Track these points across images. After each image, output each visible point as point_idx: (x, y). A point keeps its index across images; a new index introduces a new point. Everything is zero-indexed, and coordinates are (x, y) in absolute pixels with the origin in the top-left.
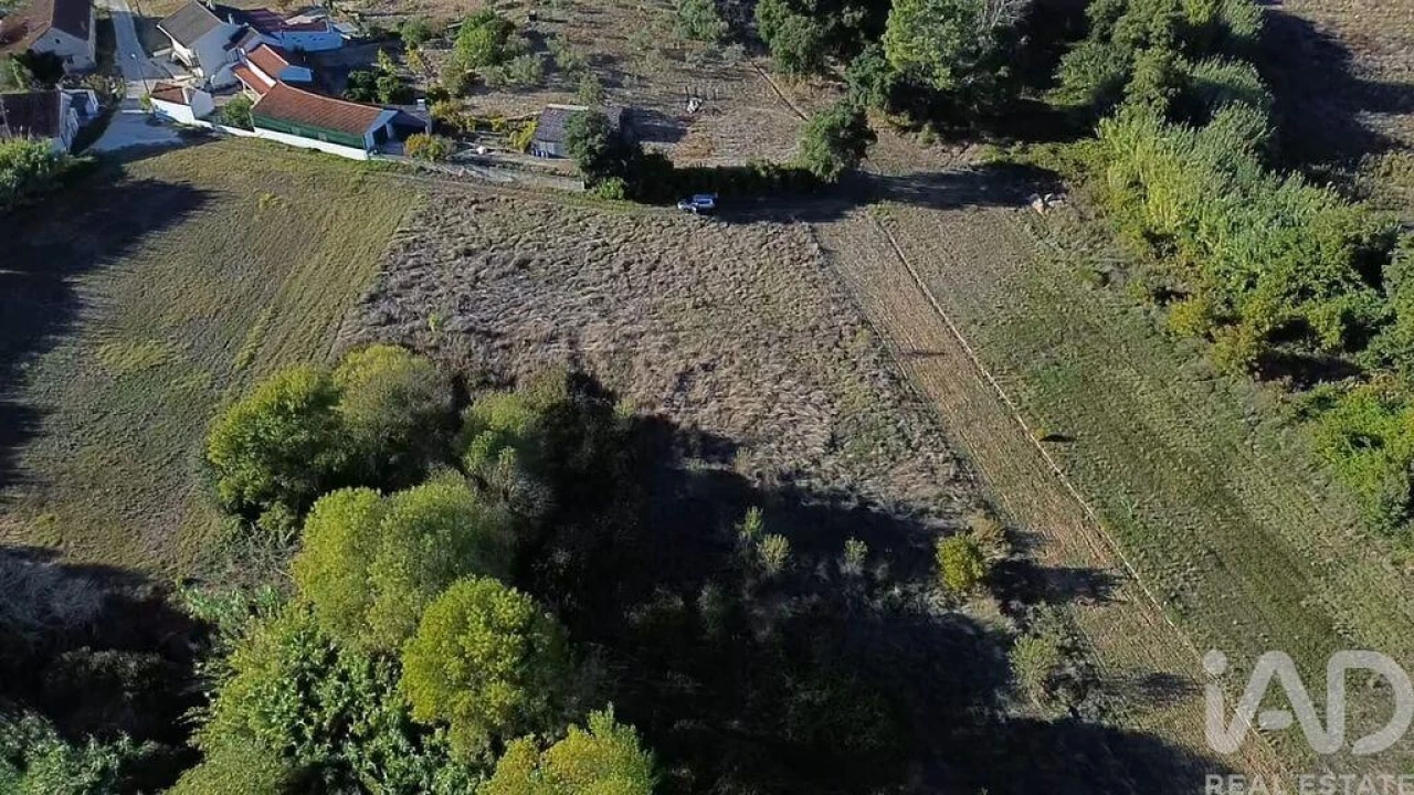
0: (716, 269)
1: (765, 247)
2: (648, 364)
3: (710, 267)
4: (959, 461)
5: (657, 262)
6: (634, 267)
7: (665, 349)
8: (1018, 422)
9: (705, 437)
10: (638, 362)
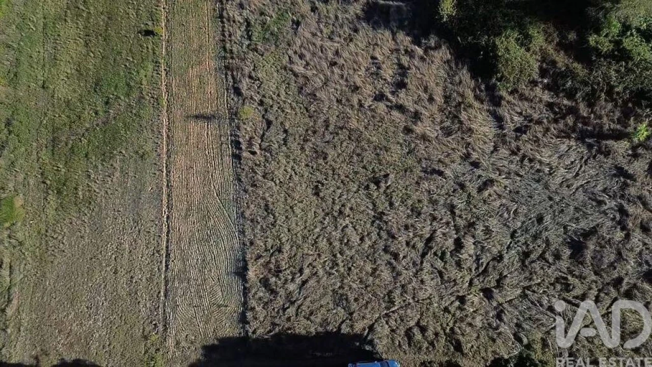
0: (362, 239)
1: (304, 277)
2: (431, 100)
3: (368, 243)
4: (221, 17)
5: (423, 255)
6: (450, 243)
7: (417, 116)
8: (166, 49)
9: (387, 26)
10: (439, 99)
